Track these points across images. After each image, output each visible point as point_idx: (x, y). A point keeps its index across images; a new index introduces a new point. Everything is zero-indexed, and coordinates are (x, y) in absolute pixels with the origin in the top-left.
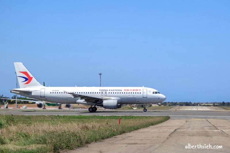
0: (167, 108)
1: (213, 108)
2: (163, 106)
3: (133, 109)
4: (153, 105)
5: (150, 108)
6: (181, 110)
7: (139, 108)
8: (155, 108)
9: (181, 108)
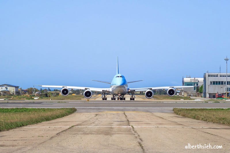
0: (80, 98)
1: (140, 97)
2: (75, 95)
3: (34, 99)
5: (56, 97)
6: (97, 99)
7: (42, 98)
8: (64, 98)
9: (98, 97)
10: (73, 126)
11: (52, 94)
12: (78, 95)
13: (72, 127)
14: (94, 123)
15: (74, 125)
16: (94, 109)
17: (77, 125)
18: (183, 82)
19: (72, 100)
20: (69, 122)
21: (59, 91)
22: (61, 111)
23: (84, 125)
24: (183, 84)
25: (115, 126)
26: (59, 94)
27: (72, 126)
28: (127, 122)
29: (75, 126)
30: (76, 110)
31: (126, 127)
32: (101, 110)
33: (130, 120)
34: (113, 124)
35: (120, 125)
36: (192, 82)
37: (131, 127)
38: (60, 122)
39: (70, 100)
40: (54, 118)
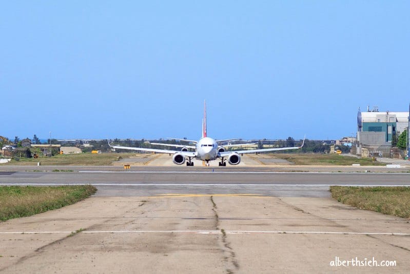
0: (109, 160)
2: (97, 152)
4: (65, 150)
5: (52, 159)
6: (151, 164)
7: (18, 160)
8: (71, 160)
9: (153, 159)
10: (81, 230)
11: (43, 150)
12: (104, 154)
13: (78, 232)
14: (132, 222)
15: (83, 228)
16: (139, 187)
17: (92, 228)
18: (359, 121)
19: (90, 166)
20: (75, 219)
21: (58, 143)
22: (58, 193)
23: (108, 228)
24: (360, 127)
25: (182, 231)
26: (59, 150)
27: (79, 229)
28: (214, 220)
29: (85, 230)
30: (96, 190)
31: (207, 232)
32: (156, 191)
33: (220, 216)
34: (177, 226)
35: (196, 227)
36: (381, 121)
37: (219, 232)
38: (51, 220)
39: (84, 166)
40: (38, 211)
